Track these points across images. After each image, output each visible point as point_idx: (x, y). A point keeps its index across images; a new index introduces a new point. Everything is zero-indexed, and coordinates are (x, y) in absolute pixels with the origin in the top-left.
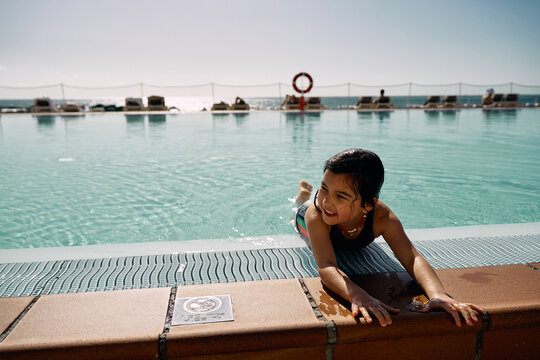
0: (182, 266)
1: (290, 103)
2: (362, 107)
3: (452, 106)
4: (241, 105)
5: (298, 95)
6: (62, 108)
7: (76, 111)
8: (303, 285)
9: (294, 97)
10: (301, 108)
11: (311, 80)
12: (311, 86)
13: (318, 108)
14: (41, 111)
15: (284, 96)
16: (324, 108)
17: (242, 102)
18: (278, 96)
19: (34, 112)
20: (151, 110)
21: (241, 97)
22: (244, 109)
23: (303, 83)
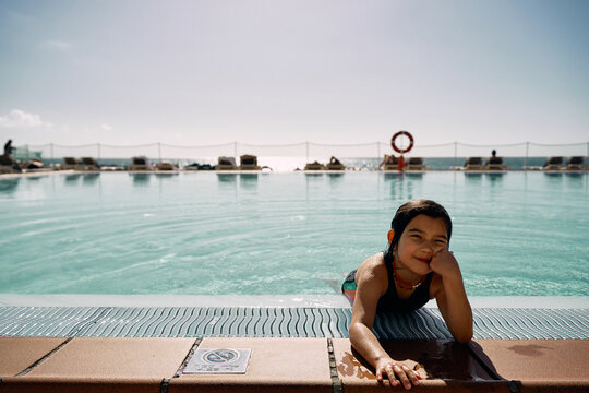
0: (216, 318)
1: (388, 163)
2: (470, 169)
3: (578, 169)
4: (336, 165)
5: (397, 155)
6: (157, 166)
7: (171, 169)
8: (330, 344)
9: (393, 157)
10: (400, 169)
11: (412, 139)
12: (411, 146)
13: (420, 169)
14: (138, 169)
15: (382, 156)
16: (426, 169)
17: (337, 162)
18: (376, 156)
19: (131, 169)
20: (243, 169)
21: (337, 157)
22: (339, 169)
23: (402, 142)
